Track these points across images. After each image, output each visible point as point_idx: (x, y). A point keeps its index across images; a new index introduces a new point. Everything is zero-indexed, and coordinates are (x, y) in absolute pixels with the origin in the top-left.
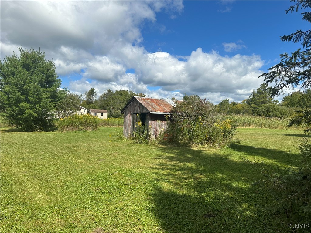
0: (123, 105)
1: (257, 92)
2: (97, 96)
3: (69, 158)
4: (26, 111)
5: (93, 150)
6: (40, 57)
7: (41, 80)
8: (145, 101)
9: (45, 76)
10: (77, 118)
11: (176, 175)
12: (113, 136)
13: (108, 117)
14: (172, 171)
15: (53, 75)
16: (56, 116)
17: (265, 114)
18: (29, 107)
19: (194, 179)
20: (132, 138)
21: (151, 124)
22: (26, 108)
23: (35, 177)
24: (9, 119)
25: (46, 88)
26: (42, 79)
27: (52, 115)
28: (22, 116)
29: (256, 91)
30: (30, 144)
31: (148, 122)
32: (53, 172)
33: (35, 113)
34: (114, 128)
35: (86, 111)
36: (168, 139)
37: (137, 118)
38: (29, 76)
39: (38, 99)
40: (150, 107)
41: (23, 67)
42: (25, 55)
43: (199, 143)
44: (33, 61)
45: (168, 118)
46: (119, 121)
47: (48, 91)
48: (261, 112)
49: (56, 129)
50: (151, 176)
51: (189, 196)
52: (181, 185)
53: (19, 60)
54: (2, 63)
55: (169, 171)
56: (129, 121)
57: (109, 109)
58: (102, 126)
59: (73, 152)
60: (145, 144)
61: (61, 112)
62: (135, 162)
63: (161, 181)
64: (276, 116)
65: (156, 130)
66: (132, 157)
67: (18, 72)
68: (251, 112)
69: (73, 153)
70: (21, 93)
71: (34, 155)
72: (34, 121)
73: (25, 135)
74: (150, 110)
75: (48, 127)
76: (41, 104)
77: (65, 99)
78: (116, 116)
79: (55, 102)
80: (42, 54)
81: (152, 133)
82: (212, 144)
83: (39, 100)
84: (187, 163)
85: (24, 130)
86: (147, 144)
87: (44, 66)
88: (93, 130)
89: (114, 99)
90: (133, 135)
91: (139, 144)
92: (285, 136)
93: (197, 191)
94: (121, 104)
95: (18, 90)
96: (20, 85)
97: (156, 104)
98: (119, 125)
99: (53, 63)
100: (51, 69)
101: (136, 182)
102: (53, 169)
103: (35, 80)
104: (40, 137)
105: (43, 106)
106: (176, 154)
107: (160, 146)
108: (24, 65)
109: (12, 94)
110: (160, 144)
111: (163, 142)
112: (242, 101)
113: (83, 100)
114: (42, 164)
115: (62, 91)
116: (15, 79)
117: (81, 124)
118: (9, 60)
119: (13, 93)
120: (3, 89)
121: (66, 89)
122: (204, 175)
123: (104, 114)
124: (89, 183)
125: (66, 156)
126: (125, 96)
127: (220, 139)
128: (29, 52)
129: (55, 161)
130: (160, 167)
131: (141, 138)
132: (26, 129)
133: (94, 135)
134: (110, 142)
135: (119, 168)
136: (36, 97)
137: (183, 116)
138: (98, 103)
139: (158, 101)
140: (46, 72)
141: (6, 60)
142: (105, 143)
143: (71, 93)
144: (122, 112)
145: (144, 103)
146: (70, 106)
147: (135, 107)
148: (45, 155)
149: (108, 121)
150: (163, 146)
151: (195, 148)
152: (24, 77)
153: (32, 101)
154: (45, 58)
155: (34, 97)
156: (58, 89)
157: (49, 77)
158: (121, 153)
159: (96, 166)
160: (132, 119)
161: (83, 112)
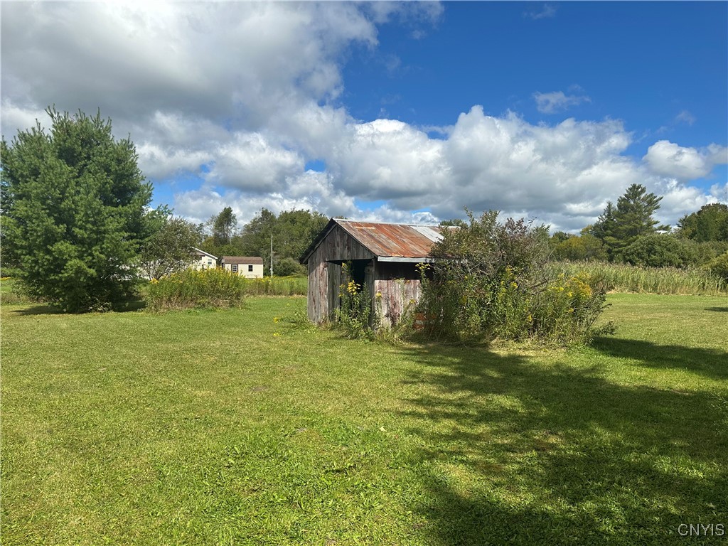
0: (301, 245)
1: (619, 206)
2: (237, 226)
3: (172, 385)
4: (69, 262)
5: (234, 361)
6: (100, 131)
7: (103, 187)
8: (362, 230)
9: (112, 176)
10: (193, 276)
11: (478, 437)
12: (282, 319)
13: (265, 274)
14: (461, 424)
15: (132, 174)
16: (142, 273)
17: (642, 258)
18: (76, 254)
19: (537, 450)
20: (330, 324)
21: (380, 288)
22: (69, 256)
23: (72, 447)
24: (29, 282)
25: (117, 205)
26: (106, 183)
27: (131, 272)
28: (60, 275)
29: (615, 205)
30: (73, 345)
31: (373, 283)
32: (125, 429)
33: (90, 267)
34: (282, 299)
35: (214, 262)
36: (425, 326)
37: (341, 274)
38: (74, 178)
39: (98, 232)
40: (377, 246)
41: (60, 157)
42: (63, 129)
43: (509, 337)
44: (83, 140)
45: (426, 271)
46: (292, 284)
47: (120, 214)
48: (633, 254)
49: (143, 306)
50: (408, 442)
51: (545, 515)
52: (506, 474)
53: (49, 139)
54: (8, 148)
55: (451, 423)
56: (321, 282)
57: (267, 256)
58: (252, 296)
59: (182, 365)
60: (367, 341)
61: (154, 264)
62: (350, 394)
63: (441, 459)
64: (671, 263)
65: (395, 305)
66: (339, 380)
67: (47, 168)
68: (605, 255)
70: (55, 218)
71: (79, 378)
72: (88, 287)
73: (64, 322)
74: (377, 252)
75: (124, 300)
76: (104, 246)
77: (163, 232)
78: (284, 272)
79: (138, 240)
80: (104, 125)
81: (382, 311)
82: (546, 340)
83: (99, 236)
84: (495, 397)
85: (65, 310)
86: (371, 341)
87: (110, 153)
88: (232, 306)
89: (277, 232)
90: (332, 317)
91: (350, 342)
92: (713, 313)
93: (564, 494)
94: (294, 243)
95: (47, 211)
96: (52, 199)
97: (391, 237)
98: (291, 294)
99: (132, 145)
100: (127, 159)
101: (366, 464)
102: (126, 420)
103: (88, 187)
104: (103, 326)
105: (109, 250)
106: (456, 369)
107: (407, 345)
108: (61, 151)
109: (34, 221)
110: (407, 340)
111: (414, 335)
112: (581, 230)
113: (207, 236)
114: (97, 405)
115: (155, 214)
116: (39, 185)
117: (202, 291)
118: (26, 141)
119: (37, 218)
120: (13, 210)
121: (165, 208)
122: (560, 433)
123: (254, 266)
124: (229, 467)
125: (163, 380)
126: (304, 224)
127: (566, 324)
128: (73, 119)
129: (134, 395)
130: (424, 411)
131: (356, 324)
132: (70, 307)
133: (235, 319)
134: (277, 337)
135: (309, 414)
136: (91, 229)
137: (462, 265)
138: (240, 242)
139: (394, 231)
140: (114, 166)
141: (17, 139)
142: (263, 341)
143: (175, 217)
144: (304, 259)
145: (360, 235)
146: (175, 247)
147: (336, 245)
148: (109, 377)
149: (267, 284)
150: (414, 347)
151: (501, 349)
152: (61, 180)
153: (83, 238)
154: (112, 133)
155: (86, 229)
156: (144, 207)
157: (121, 180)
158: (306, 366)
159: (243, 407)
160: (329, 276)
161: (208, 262)
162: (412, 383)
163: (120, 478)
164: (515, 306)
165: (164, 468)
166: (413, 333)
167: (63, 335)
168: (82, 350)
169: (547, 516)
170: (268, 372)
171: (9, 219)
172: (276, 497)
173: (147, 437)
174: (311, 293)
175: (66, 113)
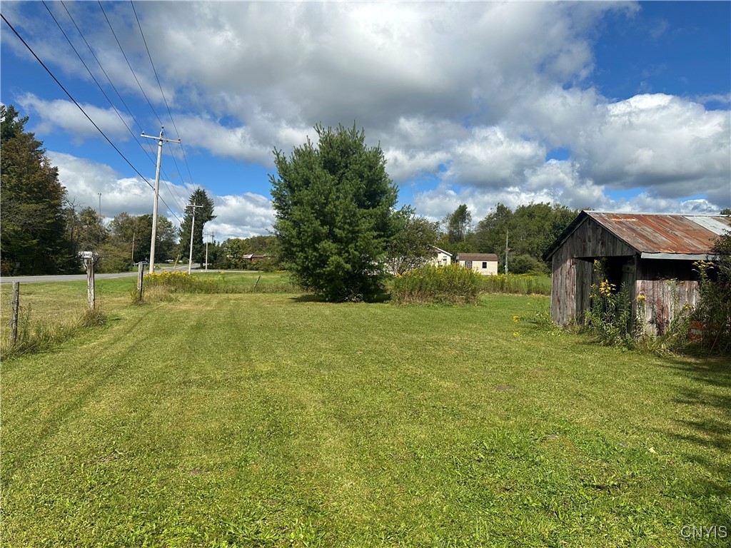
2: (471, 223)
3: (418, 373)
4: (331, 258)
5: (475, 357)
6: (355, 142)
7: (358, 191)
8: (620, 222)
9: (364, 182)
10: (432, 273)
12: (522, 319)
13: (499, 271)
15: (381, 179)
16: (389, 269)
18: (336, 251)
20: (578, 328)
21: (644, 290)
22: (331, 253)
23: (341, 417)
24: (301, 274)
25: (368, 208)
26: (360, 188)
27: (379, 268)
28: (324, 269)
30: (335, 329)
31: (634, 283)
33: (346, 263)
34: (518, 297)
35: (449, 259)
36: (705, 336)
37: (593, 272)
38: (335, 185)
39: (353, 232)
40: (640, 241)
41: (324, 167)
42: (327, 142)
44: (342, 151)
45: (708, 271)
46: (529, 282)
47: (371, 215)
49: (388, 298)
50: (686, 471)
53: (316, 152)
54: (287, 163)
56: (568, 281)
57: (501, 253)
58: (487, 294)
59: (427, 355)
60: (624, 349)
61: (398, 260)
62: (608, 407)
65: (663, 310)
67: (315, 178)
69: (427, 358)
70: (321, 221)
71: (343, 358)
72: (345, 280)
73: (327, 309)
74: (640, 247)
75: (373, 292)
76: (358, 244)
77: (406, 230)
78: (520, 269)
79: (385, 239)
80: (359, 136)
81: (645, 316)
83: (354, 236)
85: (327, 299)
86: (629, 349)
87: (364, 160)
88: (468, 302)
89: (513, 227)
90: (581, 320)
91: (603, 348)
94: (532, 239)
95: (315, 215)
96: (318, 205)
97: (659, 230)
98: (529, 293)
99: (381, 151)
100: (377, 164)
102: (382, 400)
103: (346, 192)
104: (357, 314)
105: (362, 247)
107: (678, 357)
108: (325, 162)
109: (305, 223)
110: (679, 352)
111: (688, 347)
113: (442, 233)
114: (357, 384)
115: (399, 214)
116: (309, 193)
117: (440, 287)
118: (300, 156)
119: (307, 221)
120: (291, 214)
121: (409, 208)
123: (488, 263)
124: (479, 461)
125: (411, 367)
126: (543, 218)
128: (335, 133)
129: (387, 378)
130: (707, 437)
131: (610, 329)
132: (331, 297)
133: (472, 316)
134: (517, 336)
135: (560, 422)
136: (348, 229)
138: (474, 239)
139: (662, 222)
140: (367, 173)
141: (294, 155)
142: (503, 339)
143: (417, 216)
144: (547, 256)
145: (618, 228)
146: (417, 245)
147: (587, 240)
148: (365, 360)
149: (503, 281)
150: (689, 360)
152: (325, 188)
153: (342, 237)
154: (365, 141)
155: (344, 229)
156: (391, 208)
157: (372, 185)
158: (553, 371)
159: (489, 404)
160: (577, 275)
161: (443, 259)
162: (689, 403)
163: (381, 453)
165: (418, 451)
166: (687, 344)
167: (327, 320)
168: (342, 334)
170: (511, 373)
171: (288, 222)
172: (531, 501)
173: (401, 418)
174: (555, 292)
175: (330, 128)
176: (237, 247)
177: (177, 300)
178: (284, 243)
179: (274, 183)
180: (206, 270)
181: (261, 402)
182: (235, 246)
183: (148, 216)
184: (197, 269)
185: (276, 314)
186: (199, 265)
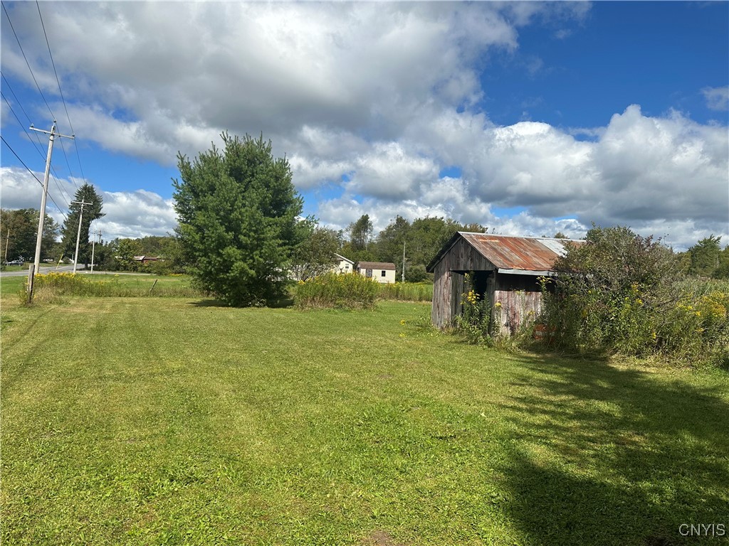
0: (432, 253)
2: (373, 233)
3: (317, 367)
4: (235, 264)
5: (366, 353)
6: (262, 153)
7: (264, 200)
8: (485, 243)
9: (271, 191)
10: (333, 280)
11: (567, 429)
12: (408, 322)
13: (396, 280)
14: (555, 418)
15: (287, 189)
16: (292, 275)
18: (241, 257)
19: (617, 443)
20: (451, 329)
21: (501, 299)
22: (236, 259)
23: (251, 401)
24: (203, 279)
25: (274, 216)
26: (266, 197)
27: (283, 274)
28: (228, 275)
30: (241, 332)
31: (493, 292)
32: (285, 394)
33: (251, 268)
34: (411, 305)
35: (351, 266)
36: (544, 337)
37: (464, 283)
38: (241, 193)
39: (258, 239)
40: (499, 259)
41: (230, 175)
42: (234, 149)
43: (630, 353)
44: (249, 160)
45: (547, 285)
46: (421, 290)
47: (276, 224)
49: (292, 303)
50: (502, 426)
51: (603, 485)
52: (580, 456)
53: (222, 159)
54: (192, 168)
55: (547, 417)
56: (445, 290)
57: (399, 262)
58: (383, 300)
59: (325, 353)
60: (485, 347)
61: (301, 268)
62: (461, 388)
63: (528, 440)
65: (514, 315)
66: (454, 376)
67: (221, 185)
69: (325, 356)
70: (226, 227)
71: (249, 357)
72: (248, 285)
73: (231, 313)
74: (498, 264)
75: (276, 298)
76: (263, 251)
77: (309, 239)
78: (415, 278)
79: (290, 247)
80: (266, 146)
81: (501, 320)
82: (670, 358)
83: (259, 243)
84: (596, 402)
85: (230, 304)
86: (489, 347)
87: (270, 171)
88: (366, 308)
89: (410, 239)
90: (454, 323)
91: (469, 346)
93: (626, 475)
94: (427, 250)
95: (220, 221)
96: (224, 211)
97: (515, 250)
98: (420, 300)
99: (287, 163)
100: (283, 176)
101: (464, 437)
102: (285, 388)
103: (252, 200)
104: (261, 318)
105: (267, 254)
106: (567, 377)
107: (524, 353)
108: (231, 170)
109: (210, 229)
110: (525, 349)
111: (532, 345)
113: (345, 241)
114: (263, 377)
115: (304, 224)
116: (215, 199)
117: (340, 293)
118: (205, 161)
119: (212, 227)
120: (194, 219)
121: (313, 218)
122: (646, 435)
123: (387, 272)
124: (359, 426)
125: (310, 363)
126: (437, 231)
127: (694, 343)
128: (242, 142)
129: (290, 372)
130: (524, 407)
131: (476, 330)
132: (234, 302)
133: (367, 320)
134: (403, 337)
135: (422, 398)
136: (253, 236)
137: (586, 280)
138: (375, 248)
139: (518, 244)
140: (273, 183)
141: (199, 160)
142: (390, 339)
143: (320, 226)
144: (430, 268)
145: (483, 248)
146: (319, 253)
147: (460, 256)
148: (270, 358)
149: (398, 289)
150: (532, 356)
151: (619, 364)
152: (231, 195)
153: (247, 244)
154: (272, 153)
155: (249, 236)
156: (296, 218)
157: (278, 194)
158: (426, 363)
159: (372, 388)
160: (453, 285)
161: (345, 267)
162: (520, 385)
163: (284, 423)
164: (639, 323)
165: (314, 421)
166: (532, 343)
167: (231, 323)
168: (247, 336)
169: (605, 486)
170: (393, 365)
171: (190, 227)
172: (393, 448)
173: (301, 400)
174: (436, 299)
175: (237, 137)
176: (128, 248)
177: (67, 303)
178: (186, 247)
179: (178, 187)
180: (92, 272)
181: (177, 392)
182: (125, 247)
183: (25, 210)
184: (81, 270)
185: (178, 318)
186: (83, 266)
